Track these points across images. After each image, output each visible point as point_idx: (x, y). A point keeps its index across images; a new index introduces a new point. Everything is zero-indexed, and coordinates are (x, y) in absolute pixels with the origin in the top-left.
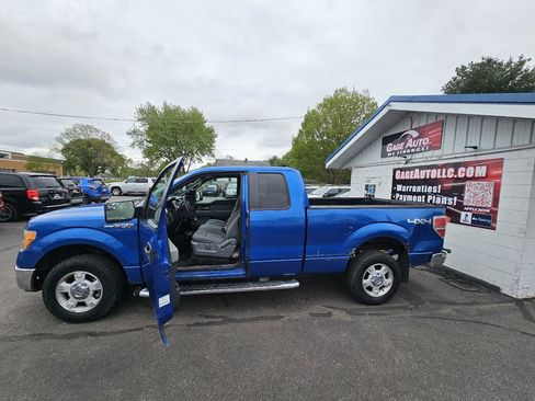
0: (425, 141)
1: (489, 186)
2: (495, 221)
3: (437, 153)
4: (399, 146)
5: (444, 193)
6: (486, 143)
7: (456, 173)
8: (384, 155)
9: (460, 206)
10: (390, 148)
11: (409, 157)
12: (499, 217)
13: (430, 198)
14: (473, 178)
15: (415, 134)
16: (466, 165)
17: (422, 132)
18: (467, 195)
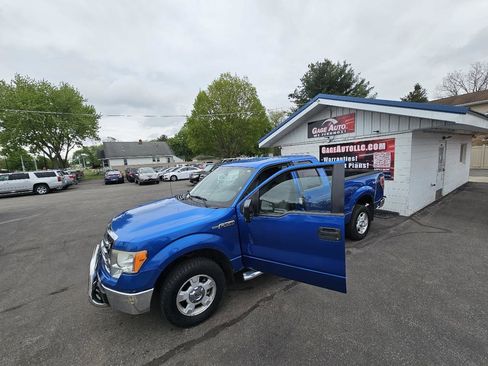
0: (343, 126)
1: (388, 155)
2: (393, 175)
3: (352, 134)
4: (324, 130)
5: (360, 161)
6: (384, 129)
7: (367, 147)
8: (310, 135)
9: (371, 168)
10: (315, 131)
11: (331, 137)
12: (395, 173)
13: (350, 165)
14: (378, 151)
15: (335, 122)
16: (373, 142)
17: (340, 121)
18: (375, 161)
